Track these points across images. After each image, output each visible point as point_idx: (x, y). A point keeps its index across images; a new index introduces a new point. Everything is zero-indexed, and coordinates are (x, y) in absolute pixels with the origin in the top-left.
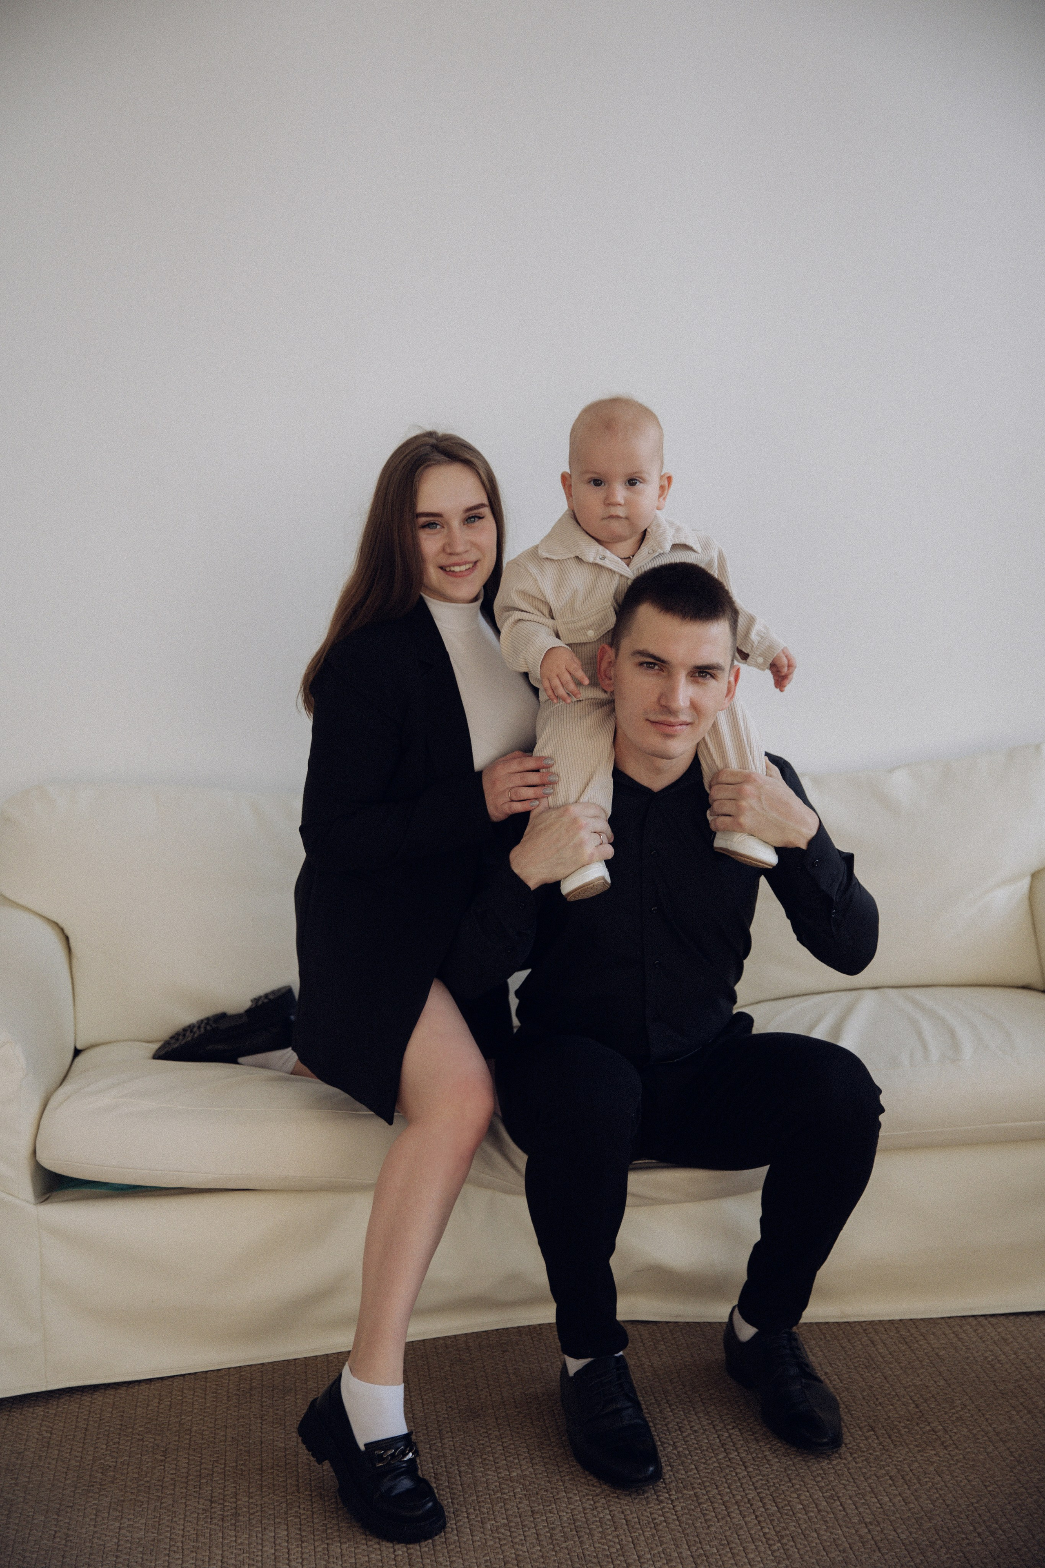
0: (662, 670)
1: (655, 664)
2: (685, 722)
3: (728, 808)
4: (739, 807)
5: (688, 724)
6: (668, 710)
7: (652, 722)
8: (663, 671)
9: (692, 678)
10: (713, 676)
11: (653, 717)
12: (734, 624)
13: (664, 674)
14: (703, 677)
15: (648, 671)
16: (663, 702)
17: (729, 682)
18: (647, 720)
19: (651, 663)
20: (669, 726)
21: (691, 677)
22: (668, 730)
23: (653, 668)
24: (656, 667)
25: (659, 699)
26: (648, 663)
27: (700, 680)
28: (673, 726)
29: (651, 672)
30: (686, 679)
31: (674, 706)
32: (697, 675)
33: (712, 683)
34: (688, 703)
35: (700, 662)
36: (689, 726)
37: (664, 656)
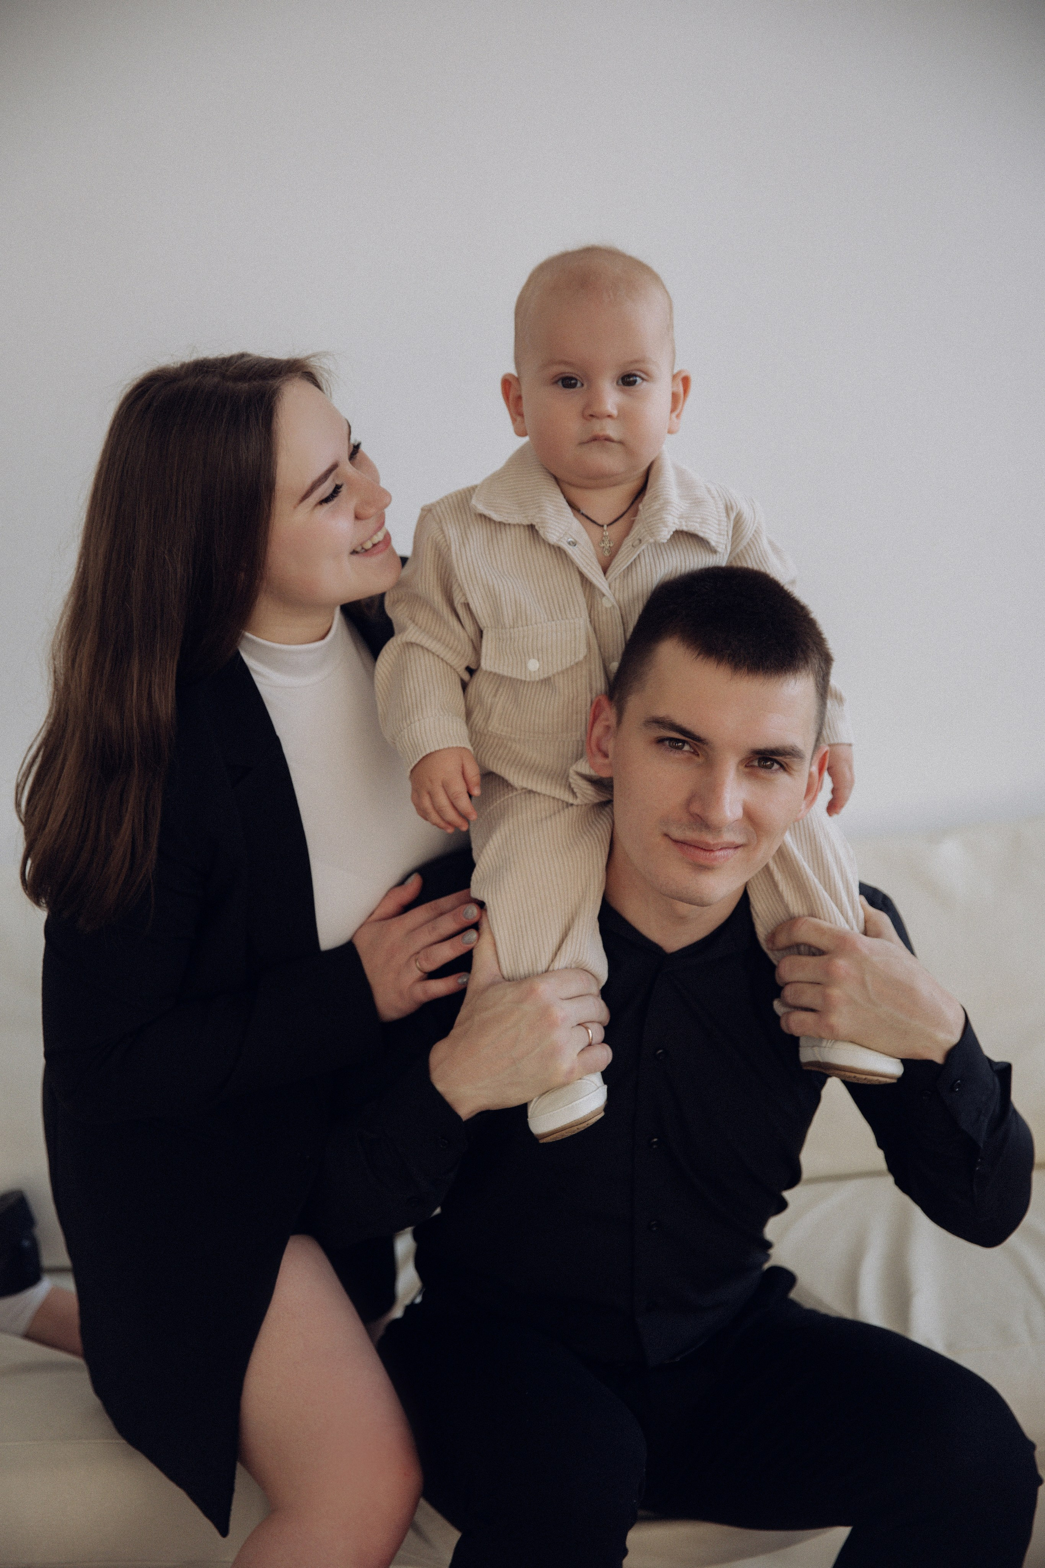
0: (695, 753)
1: (684, 742)
2: (733, 843)
3: (808, 997)
4: (826, 997)
5: (737, 847)
6: (702, 822)
7: (676, 841)
8: (698, 755)
9: (747, 770)
10: (784, 767)
11: (677, 834)
12: (823, 679)
13: (700, 760)
14: (766, 767)
15: (671, 754)
16: (696, 808)
17: (810, 775)
18: (666, 835)
19: (678, 740)
20: (705, 850)
21: (746, 766)
22: (702, 857)
23: (680, 748)
24: (686, 748)
25: (689, 802)
26: (671, 739)
27: (762, 773)
28: (712, 851)
29: (677, 755)
30: (738, 770)
31: (714, 817)
32: (756, 763)
33: (782, 778)
34: (739, 813)
35: (762, 743)
36: (740, 850)
37: (699, 729)
